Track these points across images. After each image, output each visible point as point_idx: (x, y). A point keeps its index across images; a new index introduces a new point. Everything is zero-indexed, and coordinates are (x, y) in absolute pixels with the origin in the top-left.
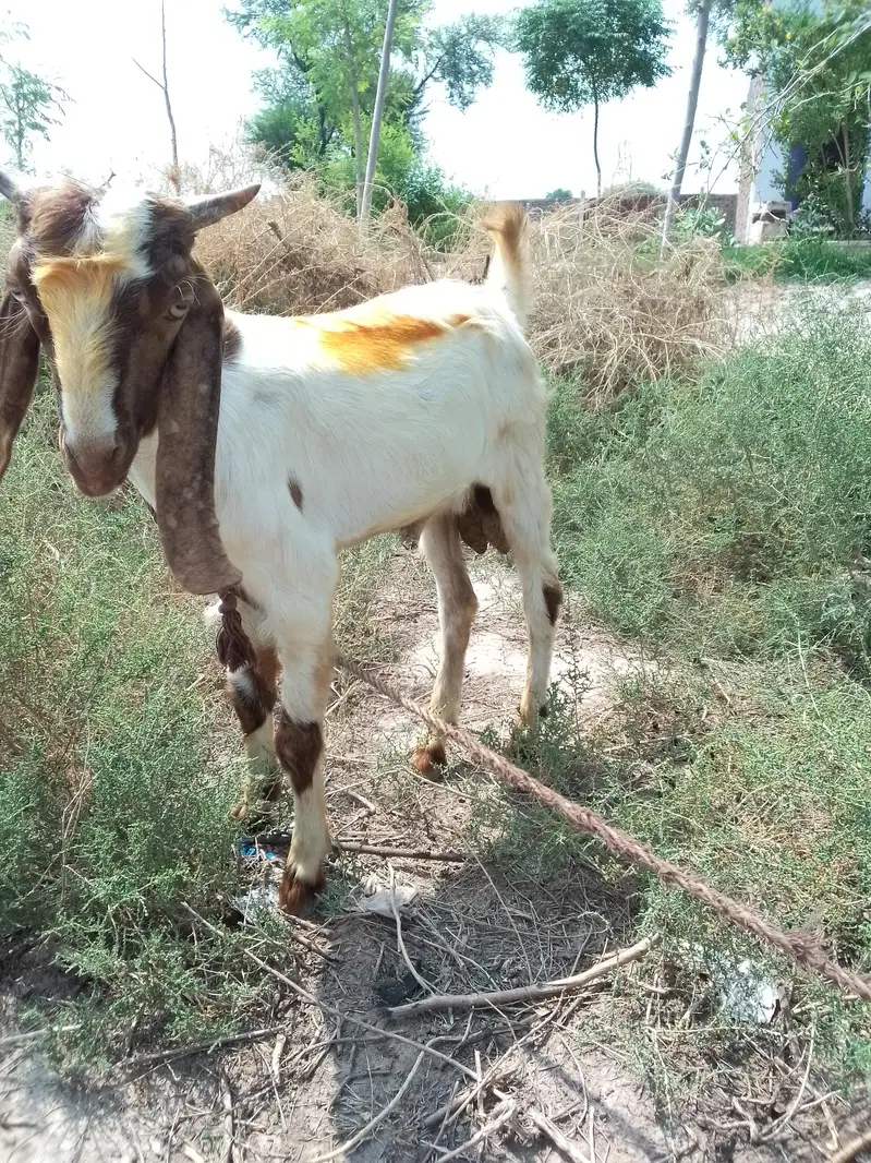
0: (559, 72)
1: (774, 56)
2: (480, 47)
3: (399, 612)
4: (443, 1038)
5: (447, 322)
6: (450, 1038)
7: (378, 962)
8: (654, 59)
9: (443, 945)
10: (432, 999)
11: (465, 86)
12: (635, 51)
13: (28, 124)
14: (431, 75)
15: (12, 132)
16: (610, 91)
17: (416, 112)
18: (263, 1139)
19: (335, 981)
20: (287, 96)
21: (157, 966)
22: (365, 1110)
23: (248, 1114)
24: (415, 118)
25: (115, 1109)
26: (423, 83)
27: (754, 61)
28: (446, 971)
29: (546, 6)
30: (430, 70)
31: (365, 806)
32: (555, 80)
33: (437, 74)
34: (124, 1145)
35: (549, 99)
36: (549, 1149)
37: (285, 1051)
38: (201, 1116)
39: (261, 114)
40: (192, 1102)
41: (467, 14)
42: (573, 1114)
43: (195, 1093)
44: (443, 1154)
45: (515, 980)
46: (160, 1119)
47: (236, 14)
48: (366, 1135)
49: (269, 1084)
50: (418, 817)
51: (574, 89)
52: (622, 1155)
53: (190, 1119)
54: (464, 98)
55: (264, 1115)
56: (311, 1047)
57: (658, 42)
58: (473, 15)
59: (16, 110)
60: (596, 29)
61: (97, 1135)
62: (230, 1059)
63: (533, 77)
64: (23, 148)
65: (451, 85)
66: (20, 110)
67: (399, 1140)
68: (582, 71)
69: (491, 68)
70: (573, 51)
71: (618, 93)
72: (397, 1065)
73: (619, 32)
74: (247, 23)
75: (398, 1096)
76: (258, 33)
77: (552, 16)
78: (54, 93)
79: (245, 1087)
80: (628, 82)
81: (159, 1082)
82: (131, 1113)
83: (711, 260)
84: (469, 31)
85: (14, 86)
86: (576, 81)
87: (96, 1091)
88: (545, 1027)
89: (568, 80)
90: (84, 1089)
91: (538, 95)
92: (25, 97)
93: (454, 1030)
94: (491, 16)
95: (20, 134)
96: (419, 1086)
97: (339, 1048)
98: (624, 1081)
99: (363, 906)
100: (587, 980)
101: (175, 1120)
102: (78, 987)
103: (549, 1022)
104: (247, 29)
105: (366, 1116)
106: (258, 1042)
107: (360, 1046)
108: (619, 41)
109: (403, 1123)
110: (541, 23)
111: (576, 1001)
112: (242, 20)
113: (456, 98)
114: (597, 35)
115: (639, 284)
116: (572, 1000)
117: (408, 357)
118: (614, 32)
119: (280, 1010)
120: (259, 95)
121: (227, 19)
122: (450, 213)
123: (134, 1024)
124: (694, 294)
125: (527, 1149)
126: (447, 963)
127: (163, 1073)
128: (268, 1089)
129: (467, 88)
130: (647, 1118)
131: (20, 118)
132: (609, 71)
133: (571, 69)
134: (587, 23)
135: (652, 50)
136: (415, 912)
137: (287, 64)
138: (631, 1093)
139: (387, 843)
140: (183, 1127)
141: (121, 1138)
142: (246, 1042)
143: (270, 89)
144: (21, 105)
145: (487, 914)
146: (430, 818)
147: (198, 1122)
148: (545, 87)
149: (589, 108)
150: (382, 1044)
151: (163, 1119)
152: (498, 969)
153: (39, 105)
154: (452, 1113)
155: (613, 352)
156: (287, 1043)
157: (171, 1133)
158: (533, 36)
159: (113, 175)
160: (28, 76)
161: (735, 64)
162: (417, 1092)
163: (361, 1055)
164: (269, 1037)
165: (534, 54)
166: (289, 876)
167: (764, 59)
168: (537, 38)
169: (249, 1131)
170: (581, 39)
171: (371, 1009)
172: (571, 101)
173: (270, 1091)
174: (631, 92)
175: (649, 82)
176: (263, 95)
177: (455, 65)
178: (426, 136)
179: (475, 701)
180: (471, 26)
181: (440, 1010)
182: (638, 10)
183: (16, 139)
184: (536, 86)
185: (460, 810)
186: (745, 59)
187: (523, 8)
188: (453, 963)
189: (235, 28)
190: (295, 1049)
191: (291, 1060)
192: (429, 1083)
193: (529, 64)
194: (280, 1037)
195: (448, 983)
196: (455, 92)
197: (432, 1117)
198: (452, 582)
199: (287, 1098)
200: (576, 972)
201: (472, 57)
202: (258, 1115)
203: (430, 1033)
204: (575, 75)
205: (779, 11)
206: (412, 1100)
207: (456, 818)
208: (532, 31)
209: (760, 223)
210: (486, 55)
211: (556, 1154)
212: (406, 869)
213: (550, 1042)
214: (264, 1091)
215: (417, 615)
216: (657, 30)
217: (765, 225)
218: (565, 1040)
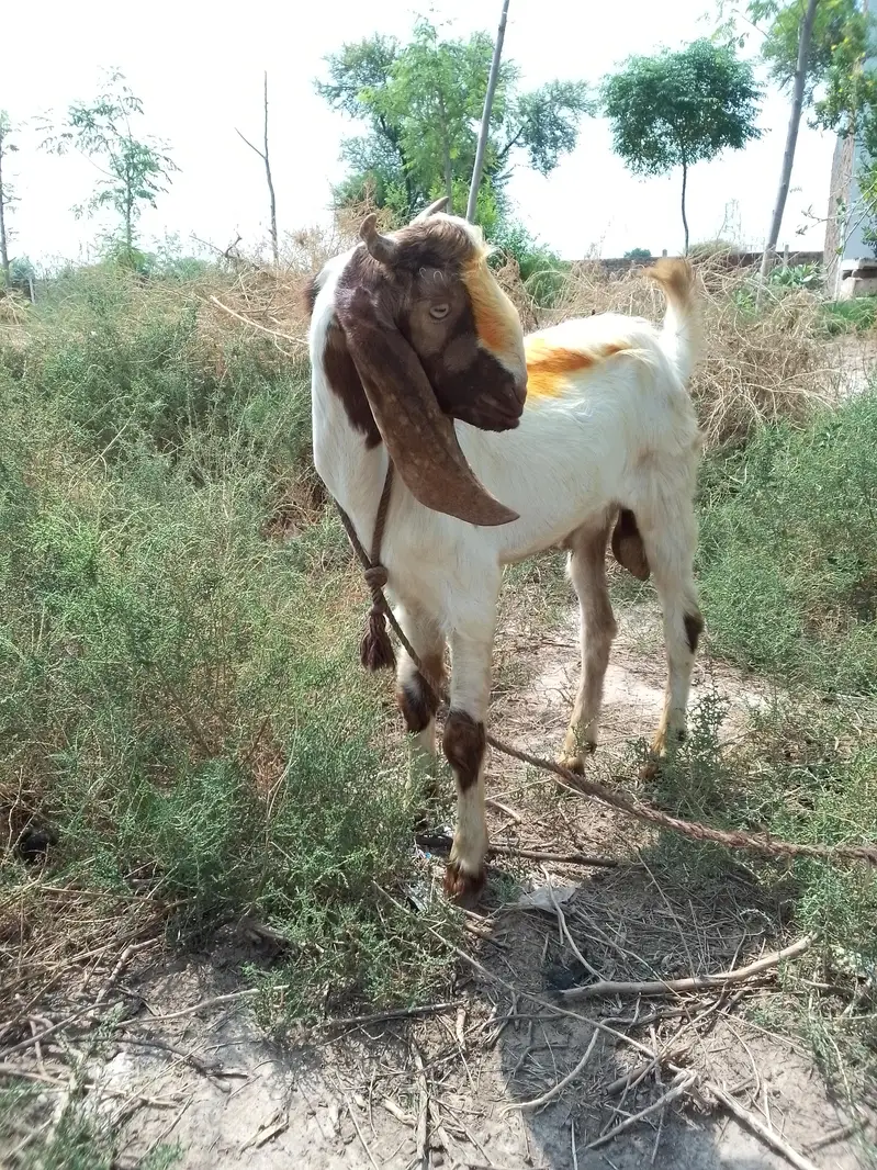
0: (647, 135)
1: (865, 117)
2: (564, 113)
3: (520, 644)
4: (614, 1019)
5: (597, 353)
6: (621, 1020)
7: (544, 951)
8: (743, 122)
9: (605, 939)
10: (601, 984)
11: (548, 150)
12: (724, 114)
13: (137, 192)
14: (515, 141)
15: (122, 200)
16: (698, 153)
17: (499, 177)
18: (455, 1098)
19: (505, 965)
20: (374, 164)
21: (353, 935)
22: (548, 1076)
23: (439, 1076)
24: (498, 183)
25: (316, 1066)
26: (507, 148)
27: (844, 121)
28: (609, 962)
29: (635, 72)
30: (513, 136)
31: (512, 817)
32: (643, 143)
33: (521, 140)
34: (328, 1097)
35: (637, 162)
36: (726, 1119)
37: (467, 1023)
38: (396, 1075)
39: (349, 181)
40: (386, 1063)
41: (551, 82)
42: (747, 1089)
43: (388, 1056)
44: (627, 1117)
45: (676, 974)
46: (358, 1077)
47: (328, 86)
48: (551, 1098)
49: (456, 1050)
50: (562, 829)
51: (661, 151)
52: (797, 1127)
53: (386, 1077)
54: (547, 162)
55: (453, 1077)
56: (490, 1020)
57: (747, 105)
58: (557, 83)
59: (126, 179)
60: (685, 94)
61: (304, 1087)
62: (416, 1028)
63: (620, 141)
64: (132, 214)
65: (534, 150)
66: (130, 178)
67: (584, 1104)
68: (669, 134)
69: (574, 133)
70: (661, 115)
71: (706, 155)
72: (572, 1041)
73: (709, 96)
74: (338, 95)
75: (578, 1068)
76: (348, 104)
77: (641, 82)
78: (162, 163)
79: (431, 1054)
80: (716, 144)
81: (353, 1044)
82: (330, 1070)
83: (815, 313)
84: (553, 98)
85: (126, 156)
86: (664, 144)
87: (297, 1049)
88: (710, 1015)
89: (656, 142)
90: (287, 1047)
91: (626, 158)
92: (135, 167)
93: (622, 1014)
94: (575, 82)
95: (129, 201)
96: (596, 1060)
97: (517, 1023)
98: (793, 1064)
99: (525, 901)
100: (748, 976)
101: (373, 1079)
102: (270, 960)
103: (714, 1011)
104: (338, 101)
105: (550, 1082)
106: (440, 1015)
107: (537, 1023)
108: (709, 105)
109: (585, 1089)
110: (632, 89)
111: (738, 994)
112: (334, 92)
113: (539, 163)
114: (687, 99)
115: (743, 336)
116: (734, 993)
117: (563, 386)
118: (703, 96)
119: (457, 989)
120: (347, 163)
121: (320, 92)
122: (554, 271)
123: (325, 993)
124: (799, 346)
125: (705, 1118)
126: (609, 955)
127: (357, 1036)
128: (455, 1055)
129: (550, 153)
130: (819, 1096)
131: (130, 187)
132: (697, 134)
133: (660, 132)
134: (677, 88)
135: (741, 112)
136: (574, 908)
137: (375, 133)
138: (801, 1074)
139: (536, 849)
140: (379, 1084)
141: (325, 1090)
142: (430, 1014)
143: (359, 157)
144: (130, 175)
145: (641, 915)
146: (574, 830)
147: (393, 1081)
148: (633, 150)
149: (677, 169)
150: (556, 1022)
151: (361, 1077)
152: (659, 962)
153: (148, 174)
154: (633, 1081)
155: (721, 400)
156: (467, 1017)
157: (370, 1088)
158: (623, 101)
159: (240, 239)
160: (138, 147)
161: (825, 125)
162: (594, 1064)
163: (538, 1031)
164: (451, 1011)
165: (623, 119)
166: (454, 871)
167: (855, 120)
168: (627, 104)
169: (441, 1090)
170: (670, 104)
171: (542, 991)
172: (658, 164)
173: (457, 1057)
174: (719, 154)
175: (737, 144)
176: (350, 163)
177: (538, 131)
178: (508, 200)
179: (605, 727)
180: (555, 93)
181: (607, 995)
182: (728, 75)
183: (125, 206)
184: (624, 150)
185: (602, 824)
186: (836, 119)
187: (613, 75)
188: (615, 955)
189: (326, 100)
190: (475, 1022)
191: (472, 1031)
192: (605, 1058)
193: (619, 128)
194: (460, 1011)
195: (612, 974)
196: (538, 156)
197: (612, 1085)
198: (595, 606)
199: (472, 1064)
200: (734, 969)
201: (555, 123)
202: (448, 1077)
203: (601, 1015)
204: (663, 138)
205: (871, 73)
206: (592, 1070)
207: (599, 831)
208: (622, 97)
209: (851, 281)
210: (569, 121)
211: (734, 1123)
212: (558, 873)
213: (716, 1029)
214: (451, 1057)
215: (536, 647)
216: (746, 93)
217: (857, 281)
218: (731, 1027)
